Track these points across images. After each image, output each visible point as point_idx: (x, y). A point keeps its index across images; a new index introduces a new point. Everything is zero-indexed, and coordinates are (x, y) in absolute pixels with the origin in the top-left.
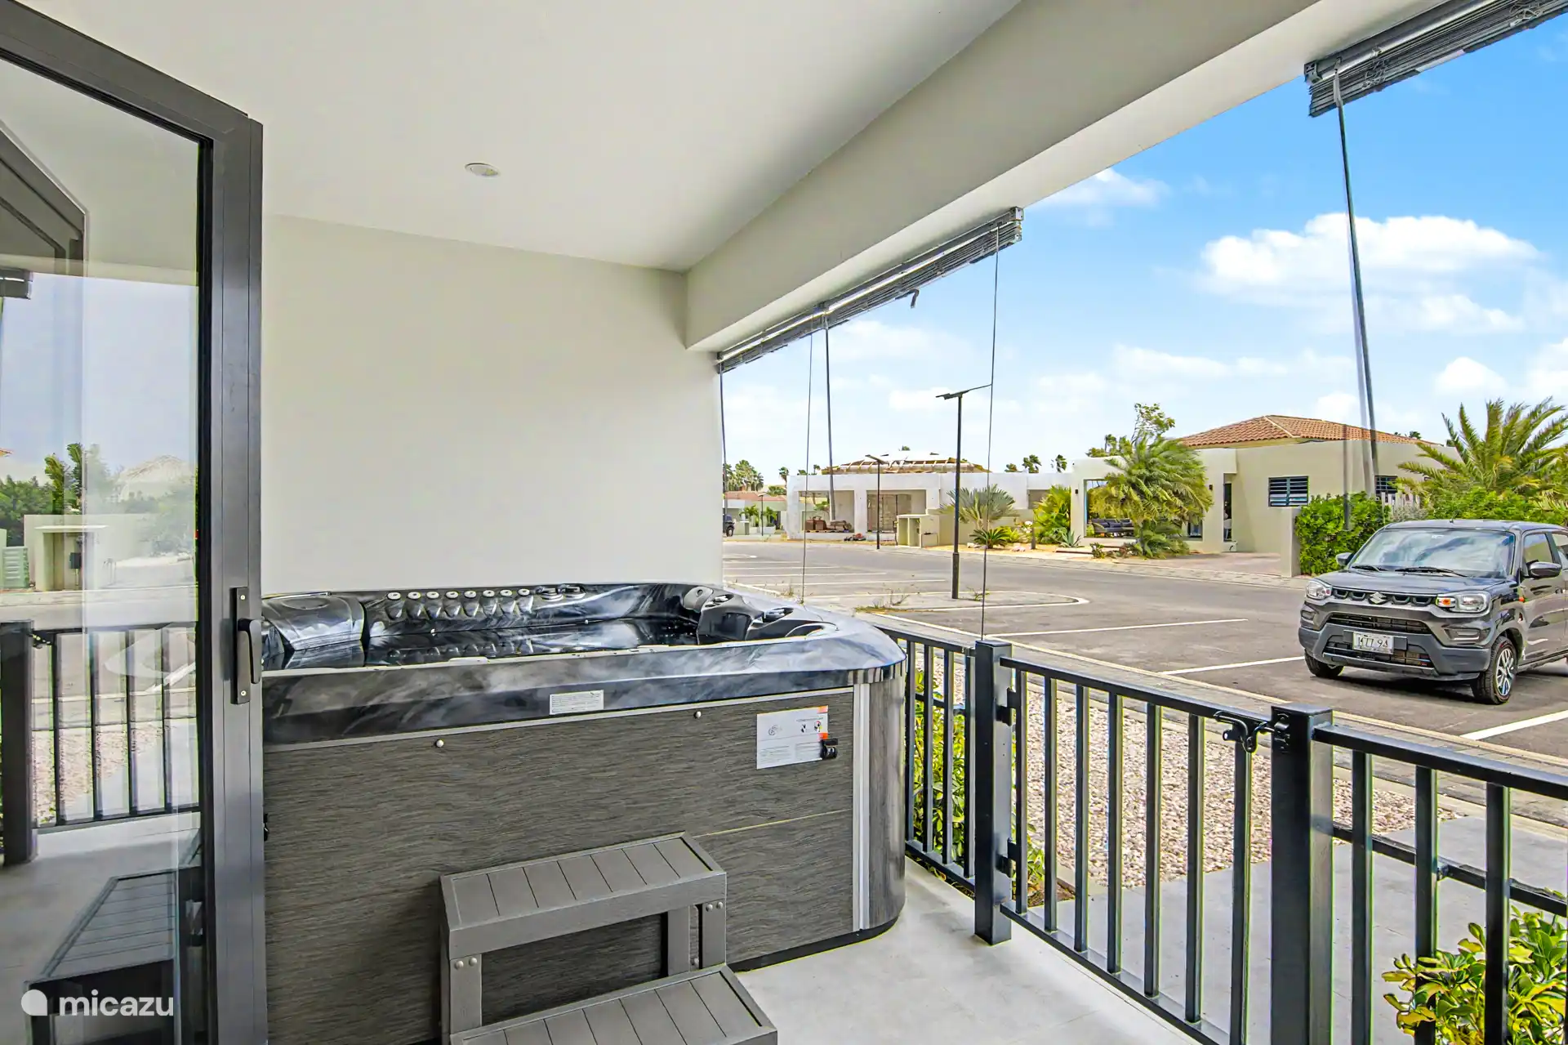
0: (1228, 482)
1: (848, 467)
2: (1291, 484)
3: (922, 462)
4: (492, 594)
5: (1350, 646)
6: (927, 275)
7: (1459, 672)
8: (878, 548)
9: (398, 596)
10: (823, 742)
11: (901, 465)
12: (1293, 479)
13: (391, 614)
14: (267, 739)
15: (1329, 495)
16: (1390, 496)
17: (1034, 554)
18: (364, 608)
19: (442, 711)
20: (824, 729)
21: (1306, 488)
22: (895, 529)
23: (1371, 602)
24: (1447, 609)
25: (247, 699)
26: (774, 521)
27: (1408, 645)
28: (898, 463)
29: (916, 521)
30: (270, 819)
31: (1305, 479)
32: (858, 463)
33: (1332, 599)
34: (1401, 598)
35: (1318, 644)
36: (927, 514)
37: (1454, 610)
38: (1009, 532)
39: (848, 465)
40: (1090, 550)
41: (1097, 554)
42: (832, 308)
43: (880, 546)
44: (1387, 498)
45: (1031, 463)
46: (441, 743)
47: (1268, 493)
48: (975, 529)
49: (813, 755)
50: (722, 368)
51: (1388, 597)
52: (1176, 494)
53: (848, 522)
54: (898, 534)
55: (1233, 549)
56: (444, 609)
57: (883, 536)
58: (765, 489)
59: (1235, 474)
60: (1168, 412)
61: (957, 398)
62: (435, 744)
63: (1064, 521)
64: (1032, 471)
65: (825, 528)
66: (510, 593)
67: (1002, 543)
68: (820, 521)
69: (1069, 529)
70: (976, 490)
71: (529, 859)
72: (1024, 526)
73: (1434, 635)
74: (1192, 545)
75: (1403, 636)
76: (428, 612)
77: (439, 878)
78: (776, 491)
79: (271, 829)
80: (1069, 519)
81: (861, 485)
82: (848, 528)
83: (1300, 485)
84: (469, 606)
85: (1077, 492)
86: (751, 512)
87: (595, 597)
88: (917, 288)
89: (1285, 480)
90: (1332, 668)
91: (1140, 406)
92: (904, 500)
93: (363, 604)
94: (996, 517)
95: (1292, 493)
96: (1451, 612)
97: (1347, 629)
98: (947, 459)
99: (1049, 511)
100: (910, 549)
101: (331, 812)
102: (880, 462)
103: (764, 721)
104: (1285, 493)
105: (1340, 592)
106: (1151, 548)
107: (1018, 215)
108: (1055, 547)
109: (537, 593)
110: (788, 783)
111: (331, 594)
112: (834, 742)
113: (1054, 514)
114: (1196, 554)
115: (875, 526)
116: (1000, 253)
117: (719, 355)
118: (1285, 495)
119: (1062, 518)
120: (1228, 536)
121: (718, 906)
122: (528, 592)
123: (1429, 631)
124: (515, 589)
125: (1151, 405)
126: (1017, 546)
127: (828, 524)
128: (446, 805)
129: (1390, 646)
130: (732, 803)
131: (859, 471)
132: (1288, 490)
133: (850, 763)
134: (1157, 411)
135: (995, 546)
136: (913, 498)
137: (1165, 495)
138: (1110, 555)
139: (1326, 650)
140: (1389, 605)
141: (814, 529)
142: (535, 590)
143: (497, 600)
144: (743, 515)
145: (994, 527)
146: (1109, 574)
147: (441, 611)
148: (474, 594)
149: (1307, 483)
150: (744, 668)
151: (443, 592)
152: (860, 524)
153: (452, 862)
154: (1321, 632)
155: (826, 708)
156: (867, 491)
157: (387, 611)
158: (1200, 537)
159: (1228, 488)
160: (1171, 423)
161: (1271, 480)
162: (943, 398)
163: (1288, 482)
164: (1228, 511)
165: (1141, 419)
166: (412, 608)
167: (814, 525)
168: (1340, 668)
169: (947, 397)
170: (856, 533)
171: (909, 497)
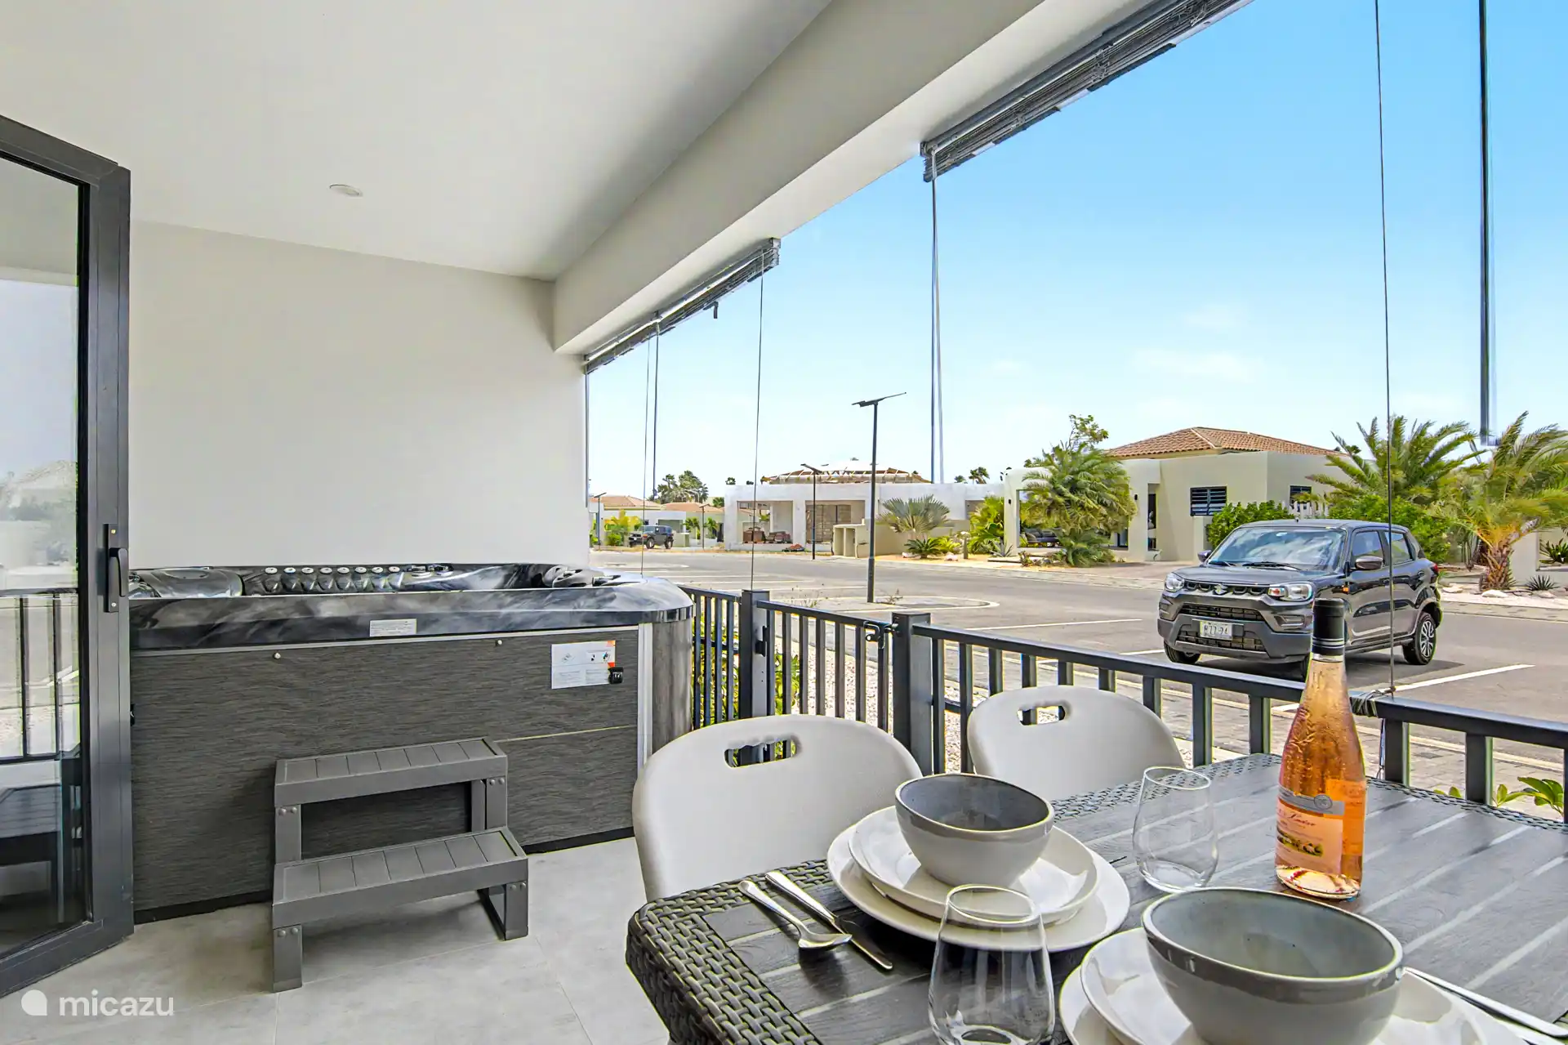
0: (1153, 493)
1: (787, 477)
2: (1212, 494)
3: (861, 472)
4: (364, 570)
5: (1197, 634)
6: (722, 290)
7: (1287, 656)
8: (814, 558)
9: (275, 570)
10: (612, 670)
11: (841, 475)
12: (1213, 489)
13: (269, 587)
14: (134, 646)
15: (1239, 504)
16: (1302, 506)
17: (967, 564)
18: (242, 580)
19: (279, 629)
20: (612, 659)
21: (1225, 498)
22: (832, 540)
23: (1215, 594)
24: (1278, 599)
25: (116, 610)
26: (718, 533)
27: (1245, 632)
28: (838, 472)
29: (852, 531)
30: (135, 708)
31: (1224, 489)
32: (797, 473)
33: (1183, 592)
34: (1240, 589)
35: (1173, 632)
36: (863, 524)
37: (1283, 598)
38: (943, 542)
39: (787, 474)
40: (1018, 559)
41: (1025, 563)
42: (665, 316)
43: (816, 556)
44: (1299, 508)
45: (979, 474)
46: (278, 656)
47: (1190, 503)
48: (910, 538)
49: (602, 678)
50: (589, 368)
51: (1229, 589)
52: (1101, 503)
53: (787, 533)
54: (834, 543)
55: (1158, 558)
56: (318, 583)
57: (818, 547)
58: (710, 501)
59: (1158, 485)
60: (1102, 424)
61: (873, 406)
62: (273, 656)
63: (998, 532)
64: (980, 482)
65: (764, 539)
66: (381, 570)
67: (936, 552)
68: (759, 532)
69: (1002, 538)
70: (911, 500)
71: (352, 751)
72: (960, 535)
73: (1266, 623)
74: (1117, 555)
75: (1241, 623)
76: (302, 585)
77: (276, 762)
78: (720, 502)
79: (137, 717)
80: (1003, 529)
81: (800, 495)
82: (786, 538)
83: (1219, 494)
84: (340, 581)
85: (1010, 501)
86: (693, 524)
87: (465, 575)
88: (717, 300)
89: (1206, 491)
90: (1190, 656)
91: (1075, 417)
92: (842, 511)
93: (241, 577)
94: (930, 527)
95: (1212, 502)
96: (1282, 600)
97: (1194, 618)
98: (886, 469)
99: (983, 521)
100: (845, 559)
101: (188, 706)
102: (816, 472)
103: (558, 650)
104: (1206, 502)
105: (1192, 585)
106: (1075, 558)
107: (775, 244)
108: (988, 557)
109: (408, 571)
110: (581, 702)
111: (211, 568)
112: (620, 670)
113: (988, 525)
114: (1122, 564)
115: (814, 538)
116: (765, 275)
117: (585, 357)
118: (1205, 505)
119: (996, 530)
120: (1152, 544)
121: (500, 782)
122: (398, 569)
123: (1263, 620)
124: (386, 567)
125: (1085, 417)
126: (950, 555)
127: (767, 535)
128: (285, 706)
129: (1230, 633)
130: (529, 716)
131: (798, 481)
132: (1209, 500)
133: (635, 687)
134: (1091, 423)
135: (928, 556)
136: (852, 507)
137: (1092, 504)
138: (1038, 564)
139: (1178, 639)
140: (1229, 595)
141: (752, 540)
142: (405, 568)
143: (367, 575)
144: (685, 527)
145: (928, 537)
146: (1034, 581)
147: (315, 585)
148: (347, 570)
149: (1225, 493)
150: (542, 607)
151: (317, 568)
152: (799, 535)
153: (289, 750)
154: (1174, 623)
155: (614, 642)
156: (806, 501)
157: (263, 583)
158: (1127, 547)
159: (1152, 499)
160: (1104, 435)
161: (1193, 490)
162: (859, 405)
163: (1209, 492)
164: (1153, 519)
165: (1077, 431)
166: (287, 580)
167: (750, 536)
168: (1197, 656)
169: (863, 404)
170: (794, 544)
171: (848, 508)
